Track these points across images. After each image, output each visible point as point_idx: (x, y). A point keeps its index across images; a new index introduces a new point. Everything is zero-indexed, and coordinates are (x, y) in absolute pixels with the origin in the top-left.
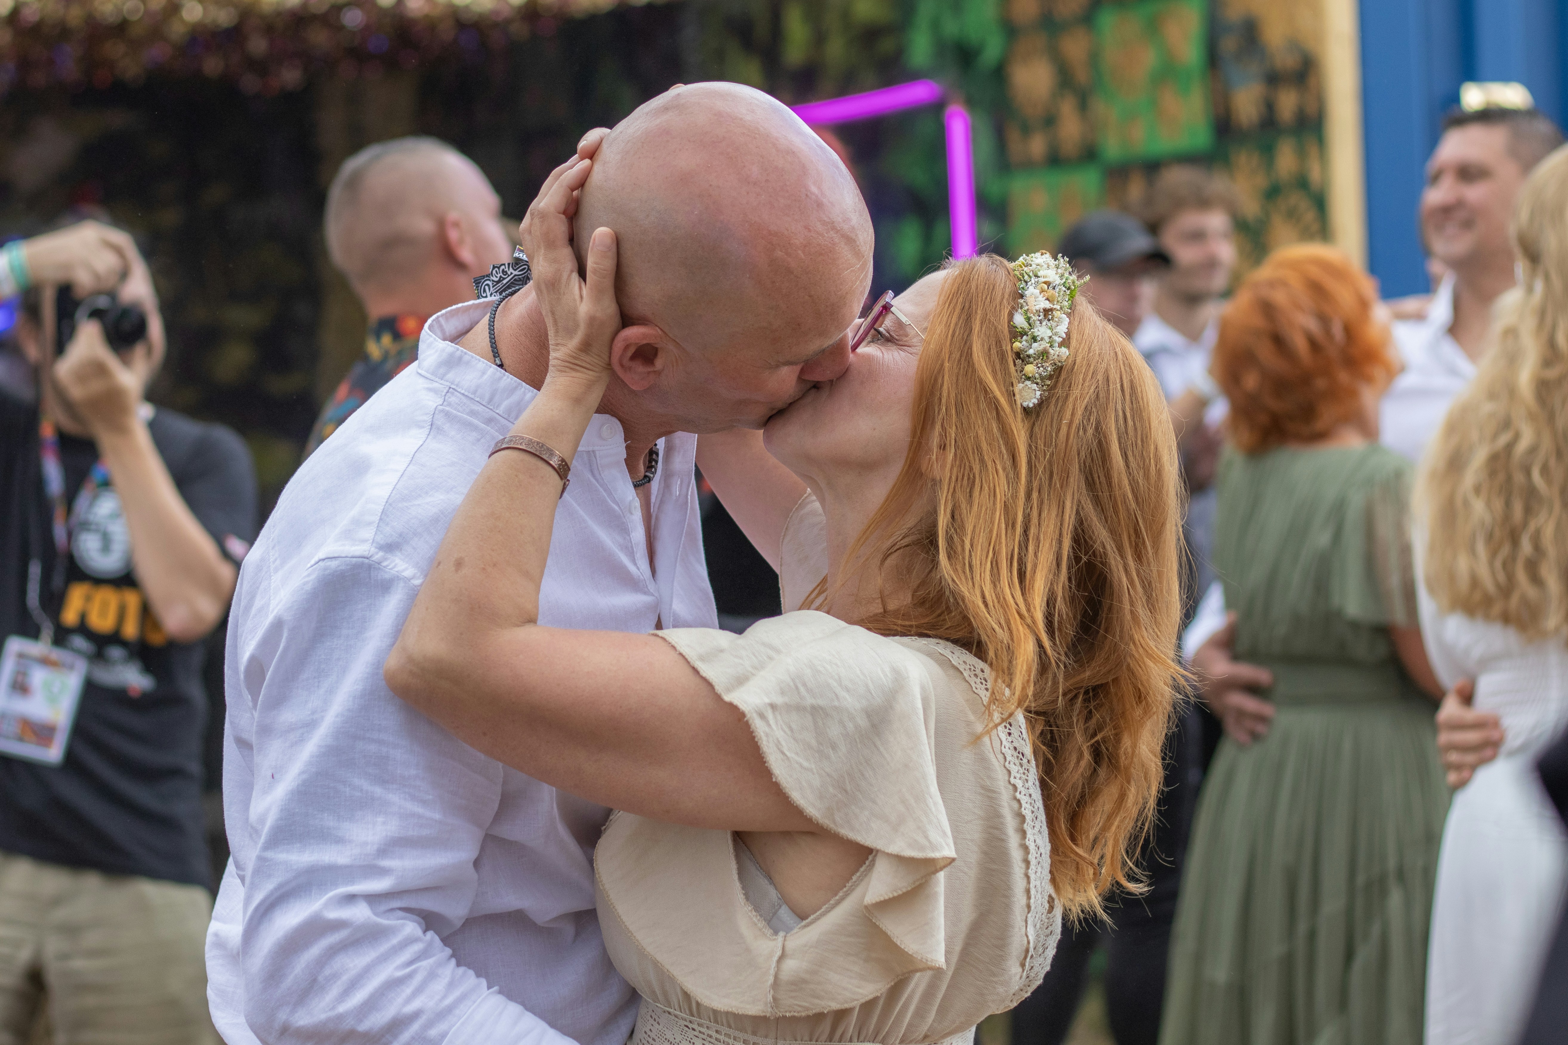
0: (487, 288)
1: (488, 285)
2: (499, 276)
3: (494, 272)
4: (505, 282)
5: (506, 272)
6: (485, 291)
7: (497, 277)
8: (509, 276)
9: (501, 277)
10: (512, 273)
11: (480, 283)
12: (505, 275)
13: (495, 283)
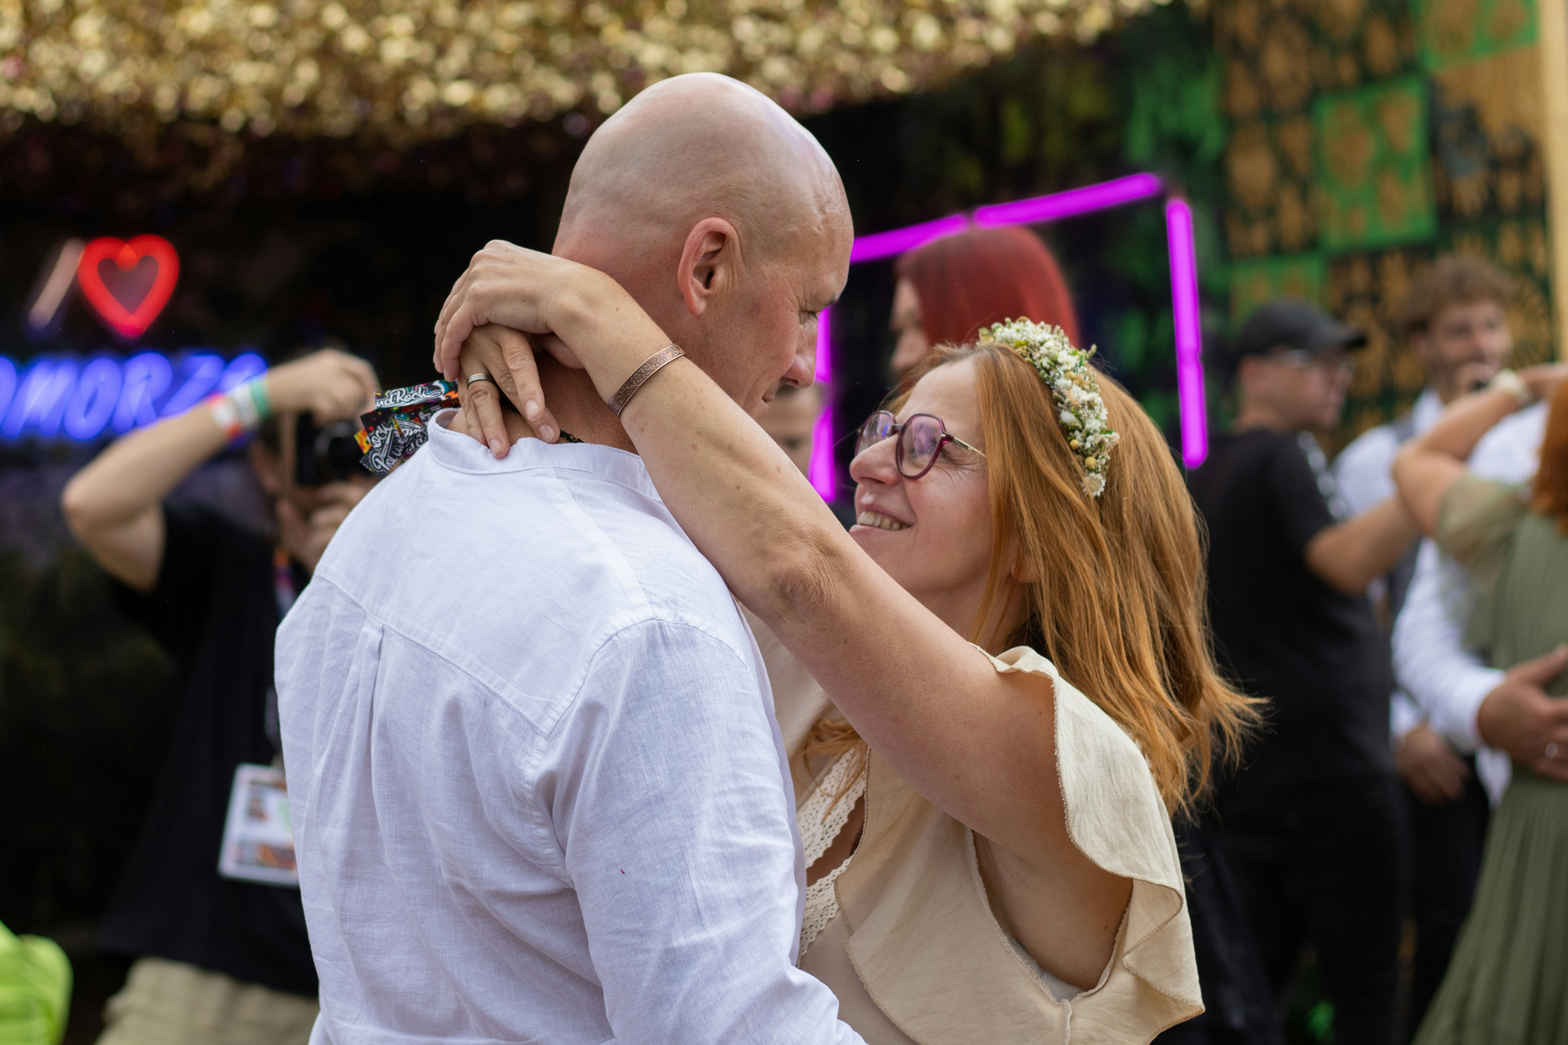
0: (377, 460)
1: (377, 457)
2: (379, 441)
3: (373, 441)
4: (388, 442)
5: (383, 434)
6: (377, 464)
7: (378, 443)
8: (387, 435)
9: (382, 441)
10: (388, 432)
11: (368, 460)
12: (384, 437)
13: (381, 449)
